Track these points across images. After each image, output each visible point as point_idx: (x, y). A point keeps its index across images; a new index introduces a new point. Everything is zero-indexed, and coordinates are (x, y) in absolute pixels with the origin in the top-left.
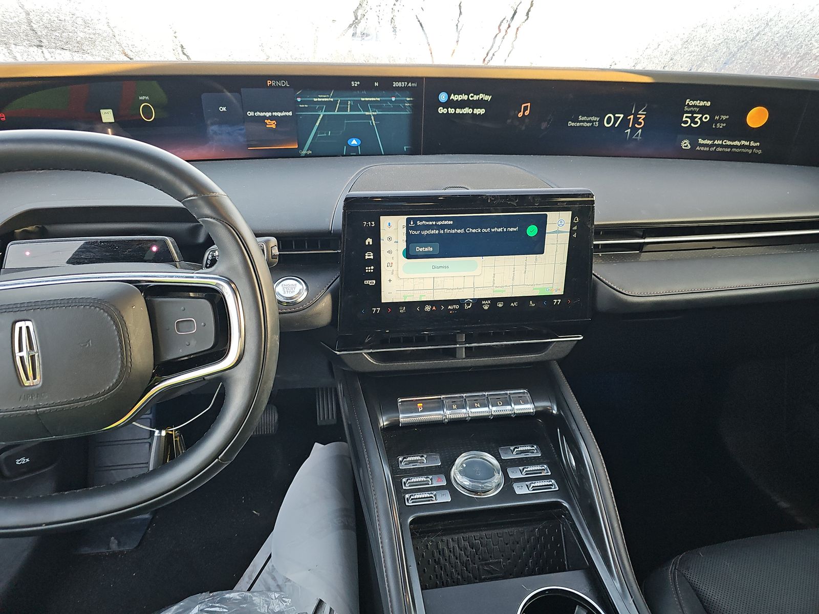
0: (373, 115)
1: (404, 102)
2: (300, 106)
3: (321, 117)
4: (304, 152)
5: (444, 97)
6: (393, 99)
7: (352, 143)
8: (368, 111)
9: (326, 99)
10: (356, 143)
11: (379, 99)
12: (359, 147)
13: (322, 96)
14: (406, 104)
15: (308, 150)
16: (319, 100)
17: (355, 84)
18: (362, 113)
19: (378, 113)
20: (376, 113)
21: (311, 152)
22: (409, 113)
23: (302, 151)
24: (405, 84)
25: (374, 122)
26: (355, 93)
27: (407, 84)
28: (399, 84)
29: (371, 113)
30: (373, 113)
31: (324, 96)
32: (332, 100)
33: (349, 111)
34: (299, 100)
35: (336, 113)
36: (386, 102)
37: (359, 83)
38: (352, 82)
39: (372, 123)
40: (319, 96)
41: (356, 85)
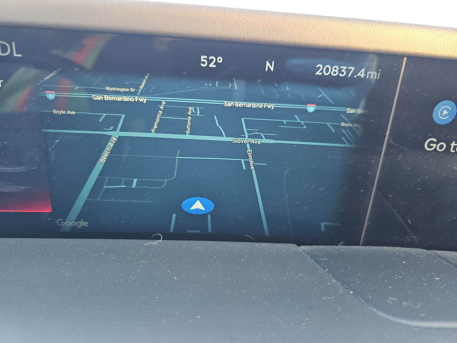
0: (251, 145)
1: (337, 117)
2: (55, 112)
3: (111, 145)
4: (69, 223)
5: (445, 112)
6: (311, 108)
7: (193, 208)
8: (240, 134)
9: (126, 99)
10: (202, 208)
11: (271, 106)
12: (209, 216)
13: (114, 89)
14: (343, 124)
15: (78, 219)
16: (107, 98)
17: (210, 62)
18: (225, 139)
19: (265, 141)
20: (259, 141)
21: (86, 224)
22: (347, 145)
23: (64, 221)
24: (348, 71)
25: (252, 162)
26: (207, 86)
27: (355, 73)
28: (334, 71)
29: (246, 140)
30: (252, 141)
31: (122, 90)
32: (143, 100)
33: (188, 132)
34: (51, 96)
35: (152, 135)
36: (289, 113)
37: (220, 60)
38: (203, 58)
39: (247, 164)
40: (108, 88)
41: (212, 65)
